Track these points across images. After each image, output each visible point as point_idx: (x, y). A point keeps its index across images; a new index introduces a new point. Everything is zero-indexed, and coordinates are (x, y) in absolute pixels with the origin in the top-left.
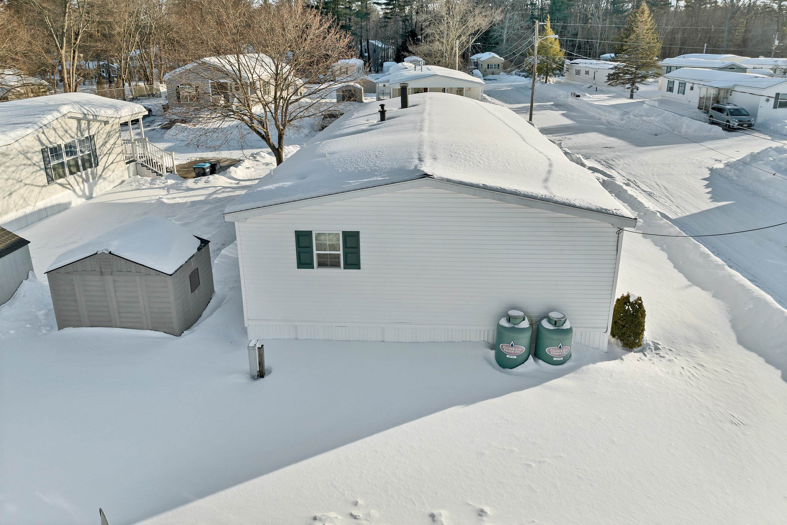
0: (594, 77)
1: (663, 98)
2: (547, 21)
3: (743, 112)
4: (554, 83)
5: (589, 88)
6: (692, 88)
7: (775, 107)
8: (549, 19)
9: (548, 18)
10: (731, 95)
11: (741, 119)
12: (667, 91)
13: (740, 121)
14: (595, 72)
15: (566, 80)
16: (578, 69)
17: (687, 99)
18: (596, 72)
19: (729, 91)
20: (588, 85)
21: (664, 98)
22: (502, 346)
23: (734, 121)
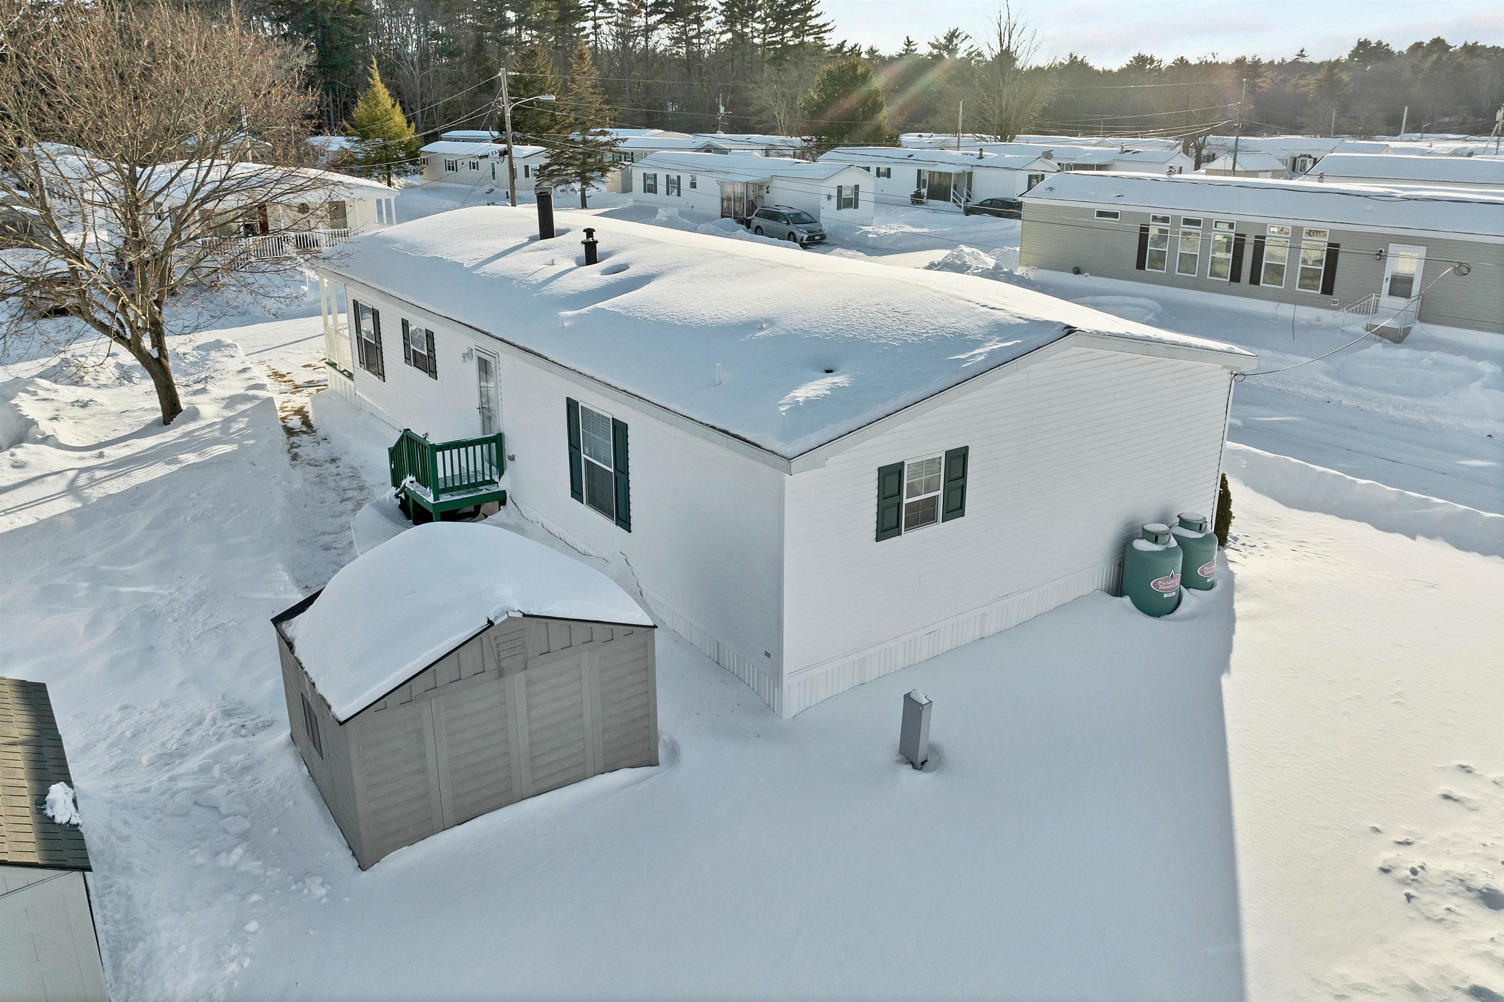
0: (494, 173)
1: (637, 204)
2: (372, 68)
3: (804, 217)
4: (401, 187)
5: (487, 193)
6: (693, 185)
7: (839, 208)
8: (375, 66)
9: (372, 62)
10: (768, 192)
11: (810, 228)
12: (645, 191)
13: (809, 232)
14: (493, 164)
15: (425, 182)
16: (451, 160)
17: (687, 203)
18: (496, 164)
19: (762, 187)
20: (487, 188)
21: (641, 204)
22: (1156, 585)
23: (802, 232)
